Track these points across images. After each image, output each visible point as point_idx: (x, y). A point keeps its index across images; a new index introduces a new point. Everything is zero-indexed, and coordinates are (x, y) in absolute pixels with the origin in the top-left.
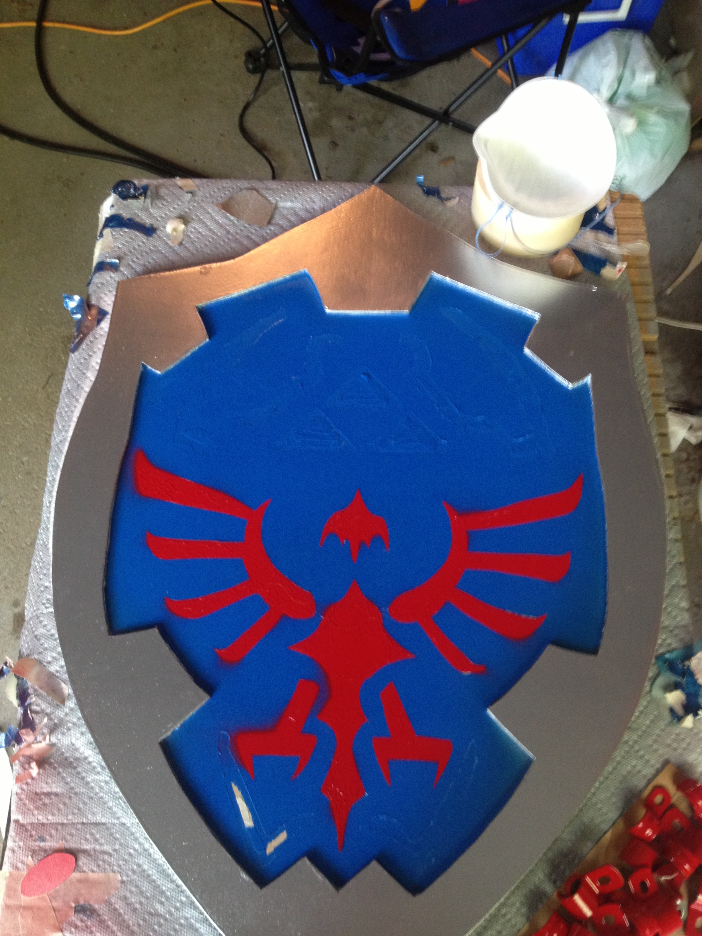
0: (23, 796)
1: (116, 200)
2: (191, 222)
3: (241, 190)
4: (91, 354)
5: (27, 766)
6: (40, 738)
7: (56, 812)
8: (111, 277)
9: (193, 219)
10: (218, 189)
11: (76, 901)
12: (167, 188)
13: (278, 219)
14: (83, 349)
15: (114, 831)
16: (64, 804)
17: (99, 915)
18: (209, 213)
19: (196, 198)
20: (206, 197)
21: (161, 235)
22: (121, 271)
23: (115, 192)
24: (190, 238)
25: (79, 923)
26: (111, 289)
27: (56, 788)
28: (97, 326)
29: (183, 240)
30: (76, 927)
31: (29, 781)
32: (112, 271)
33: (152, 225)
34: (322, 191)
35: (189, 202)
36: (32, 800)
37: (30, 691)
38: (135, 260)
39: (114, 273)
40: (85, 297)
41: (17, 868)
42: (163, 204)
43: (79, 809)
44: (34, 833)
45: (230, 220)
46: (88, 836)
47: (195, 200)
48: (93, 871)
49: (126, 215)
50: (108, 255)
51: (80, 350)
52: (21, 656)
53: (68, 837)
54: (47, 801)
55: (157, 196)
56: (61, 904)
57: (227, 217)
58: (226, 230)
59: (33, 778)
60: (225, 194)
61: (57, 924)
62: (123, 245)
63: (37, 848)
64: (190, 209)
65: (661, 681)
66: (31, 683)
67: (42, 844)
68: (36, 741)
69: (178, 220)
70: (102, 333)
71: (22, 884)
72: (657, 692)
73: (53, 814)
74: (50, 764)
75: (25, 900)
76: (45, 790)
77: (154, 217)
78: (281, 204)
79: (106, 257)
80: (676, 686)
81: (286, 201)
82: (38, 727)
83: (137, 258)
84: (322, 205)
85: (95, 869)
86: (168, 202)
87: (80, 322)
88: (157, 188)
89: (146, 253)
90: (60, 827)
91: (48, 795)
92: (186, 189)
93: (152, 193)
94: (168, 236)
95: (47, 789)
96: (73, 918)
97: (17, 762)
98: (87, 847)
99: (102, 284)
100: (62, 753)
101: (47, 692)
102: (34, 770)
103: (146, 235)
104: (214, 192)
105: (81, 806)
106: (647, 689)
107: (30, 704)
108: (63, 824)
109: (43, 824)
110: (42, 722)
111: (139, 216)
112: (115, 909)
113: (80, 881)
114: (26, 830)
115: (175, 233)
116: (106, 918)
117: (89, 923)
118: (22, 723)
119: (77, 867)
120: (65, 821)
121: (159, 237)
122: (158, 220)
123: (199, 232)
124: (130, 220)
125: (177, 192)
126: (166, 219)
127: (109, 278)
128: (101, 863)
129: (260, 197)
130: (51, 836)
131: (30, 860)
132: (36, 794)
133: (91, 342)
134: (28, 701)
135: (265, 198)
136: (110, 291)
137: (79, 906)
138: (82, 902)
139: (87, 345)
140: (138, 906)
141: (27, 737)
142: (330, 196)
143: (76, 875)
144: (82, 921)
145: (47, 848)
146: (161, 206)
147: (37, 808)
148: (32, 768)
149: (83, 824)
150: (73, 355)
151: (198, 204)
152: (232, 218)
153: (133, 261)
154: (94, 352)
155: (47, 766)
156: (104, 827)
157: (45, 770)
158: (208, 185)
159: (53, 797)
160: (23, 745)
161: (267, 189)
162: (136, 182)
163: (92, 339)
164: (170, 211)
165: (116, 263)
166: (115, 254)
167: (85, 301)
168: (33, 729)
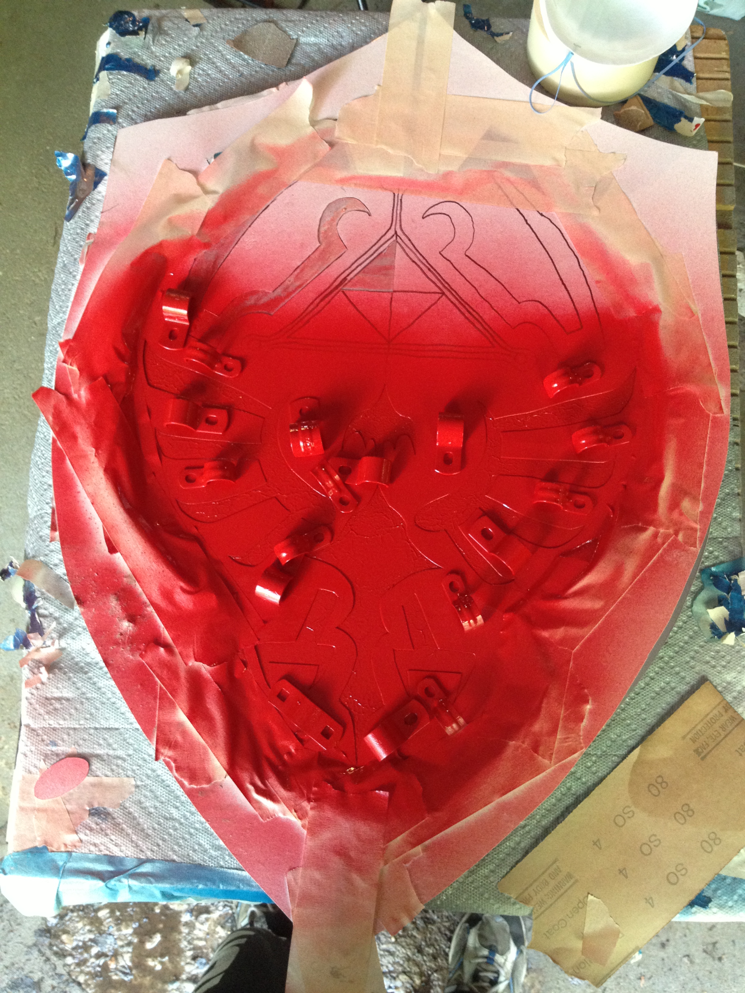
0: (33, 701)
1: (113, 36)
2: (198, 62)
3: (257, 22)
4: (88, 222)
5: (36, 671)
6: (49, 642)
7: (67, 717)
8: (108, 131)
9: (201, 58)
10: (231, 21)
11: (90, 804)
12: (170, 20)
13: (299, 58)
14: (79, 217)
15: (127, 736)
16: (76, 709)
17: (113, 818)
18: (219, 51)
19: (205, 33)
20: (217, 32)
21: (165, 79)
22: (119, 123)
23: (111, 26)
24: (197, 81)
25: (94, 826)
26: (109, 145)
27: (67, 694)
28: (94, 190)
29: (189, 84)
30: (91, 830)
31: (39, 685)
32: (109, 123)
33: (154, 66)
34: (352, 23)
35: (196, 37)
36: (44, 705)
37: (37, 594)
38: (135, 109)
39: (111, 125)
40: (79, 156)
41: (30, 772)
42: (166, 41)
43: (91, 714)
44: (45, 737)
45: (244, 60)
46: (101, 742)
47: (203, 35)
48: (107, 776)
49: (124, 55)
50: (104, 104)
51: (76, 218)
52: (26, 557)
53: (81, 742)
54: (58, 706)
55: (160, 31)
56: (75, 806)
57: (240, 56)
58: (239, 71)
59: (43, 683)
60: (238, 28)
61: (72, 826)
62: (121, 91)
63: (49, 752)
64: (197, 47)
65: (703, 595)
66: (38, 586)
67: (54, 749)
68: (45, 646)
69: (185, 60)
70: (99, 198)
71: (36, 787)
72: (698, 607)
73: (65, 719)
74: (60, 669)
75: (39, 803)
76: (56, 695)
77: (156, 56)
78: (303, 40)
79: (102, 107)
80: (720, 602)
81: (309, 36)
82: (47, 631)
83: (138, 107)
84: (351, 41)
85: (109, 773)
86: (172, 37)
87: (76, 184)
88: (160, 20)
89: (147, 100)
90: (71, 732)
91: (59, 699)
92: (193, 22)
93: (153, 27)
94: (172, 79)
95: (57, 694)
96: (88, 821)
97: (26, 666)
98: (99, 751)
99: (99, 139)
100: (73, 658)
101: (54, 595)
102: (44, 675)
103: (147, 78)
104: (226, 25)
105: (93, 711)
106: (689, 603)
107: (37, 608)
108: (75, 729)
109: (54, 729)
110: (50, 626)
111: (139, 56)
112: (130, 813)
113: (93, 785)
114: (38, 735)
115: (180, 76)
116: (121, 821)
117: (104, 826)
118: (30, 627)
119: (90, 772)
120: (77, 726)
121: (162, 81)
122: (160, 60)
123: (208, 75)
124: (128, 60)
125: (183, 24)
126: (170, 59)
127: (105, 132)
128: (114, 767)
129: (279, 32)
130: (63, 740)
131: (43, 765)
132: (47, 699)
133: (88, 208)
134: (35, 605)
135: (285, 32)
136: (108, 148)
137: (93, 809)
138: (96, 806)
139: (84, 212)
140: (152, 810)
141: (36, 641)
142: (361, 30)
143: (89, 779)
144: (97, 824)
145: (60, 752)
146: (164, 42)
147: (48, 713)
148: (41, 673)
149: (96, 729)
150: (68, 223)
151: (207, 39)
152: (246, 57)
153: (133, 111)
154: (92, 221)
155: (57, 670)
156: (117, 732)
157: (54, 674)
158: (218, 17)
159: (64, 702)
160: (32, 649)
161: (287, 21)
162: (136, 13)
163: (89, 205)
164: (175, 49)
165: (113, 113)
166: (113, 103)
167: (80, 159)
168: (42, 634)
